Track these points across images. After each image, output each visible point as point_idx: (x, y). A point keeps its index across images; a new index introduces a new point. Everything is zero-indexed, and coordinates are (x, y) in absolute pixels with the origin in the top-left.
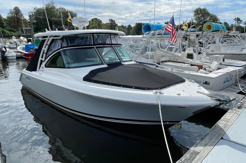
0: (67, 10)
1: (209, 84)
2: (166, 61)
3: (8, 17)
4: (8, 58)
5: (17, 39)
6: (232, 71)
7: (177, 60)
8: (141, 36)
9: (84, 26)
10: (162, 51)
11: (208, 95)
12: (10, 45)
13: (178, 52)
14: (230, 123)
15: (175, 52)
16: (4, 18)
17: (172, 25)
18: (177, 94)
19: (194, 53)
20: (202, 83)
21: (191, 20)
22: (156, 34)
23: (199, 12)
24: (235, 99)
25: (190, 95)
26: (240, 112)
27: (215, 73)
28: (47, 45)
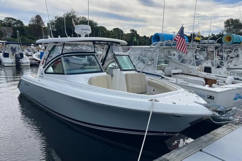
1: (213, 99)
2: (178, 74)
3: (29, 25)
4: (21, 64)
5: (35, 46)
7: (190, 72)
8: (149, 46)
9: (86, 34)
10: (175, 62)
11: (205, 105)
12: (28, 52)
13: (191, 64)
14: (217, 138)
15: (188, 64)
16: (26, 25)
18: (173, 103)
19: (212, 67)
20: (206, 97)
21: (221, 32)
22: (164, 45)
23: (230, 23)
24: (231, 110)
25: (186, 104)
26: (236, 128)
27: (222, 88)
28: (48, 51)
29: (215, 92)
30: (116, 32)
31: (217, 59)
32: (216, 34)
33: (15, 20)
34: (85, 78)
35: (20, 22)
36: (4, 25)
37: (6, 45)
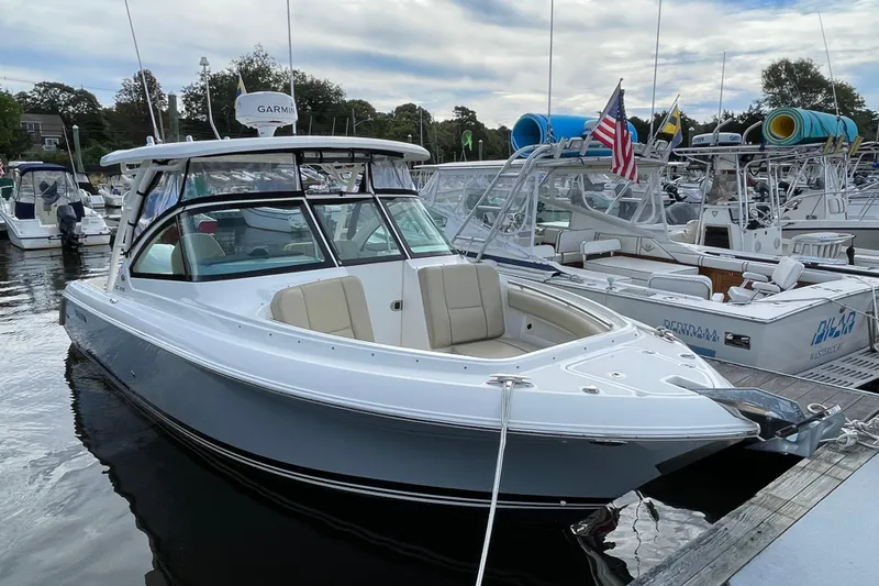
0: (309, 80)
1: (747, 345)
2: (607, 255)
4: (80, 240)
6: (849, 296)
7: (649, 248)
8: (504, 162)
9: (279, 125)
10: (592, 215)
12: (112, 196)
13: (650, 219)
14: (784, 520)
15: (640, 220)
16: (107, 107)
17: (614, 121)
18: (586, 390)
19: (733, 226)
20: (722, 340)
21: (755, 106)
22: (557, 155)
23: (783, 76)
24: (821, 415)
25: (639, 394)
26: (849, 469)
27: (775, 302)
28: (138, 192)
29: (752, 321)
30: (409, 117)
31: (747, 199)
32: (737, 113)
33: (70, 90)
34: (261, 293)
35: (84, 97)
36: (36, 109)
37: (22, 175)
